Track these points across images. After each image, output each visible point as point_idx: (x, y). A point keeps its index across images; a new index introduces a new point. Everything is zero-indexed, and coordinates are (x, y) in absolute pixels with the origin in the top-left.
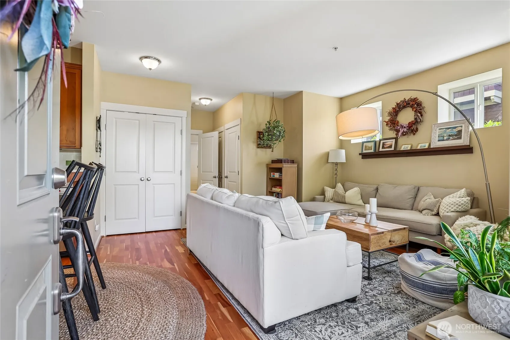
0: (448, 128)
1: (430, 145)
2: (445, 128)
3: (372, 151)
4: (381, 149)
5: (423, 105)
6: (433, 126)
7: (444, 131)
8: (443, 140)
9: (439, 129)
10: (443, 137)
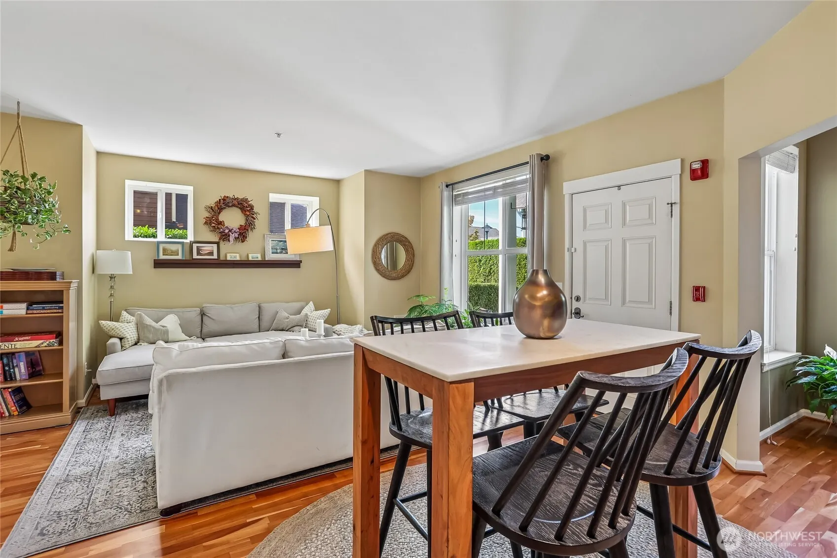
0: (281, 241)
1: (264, 255)
2: (278, 241)
3: (179, 257)
4: (195, 256)
5: (255, 210)
6: (265, 236)
7: (277, 243)
8: (277, 253)
9: (272, 240)
10: (277, 249)
